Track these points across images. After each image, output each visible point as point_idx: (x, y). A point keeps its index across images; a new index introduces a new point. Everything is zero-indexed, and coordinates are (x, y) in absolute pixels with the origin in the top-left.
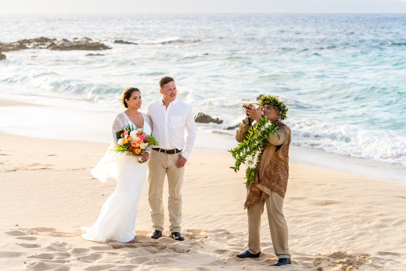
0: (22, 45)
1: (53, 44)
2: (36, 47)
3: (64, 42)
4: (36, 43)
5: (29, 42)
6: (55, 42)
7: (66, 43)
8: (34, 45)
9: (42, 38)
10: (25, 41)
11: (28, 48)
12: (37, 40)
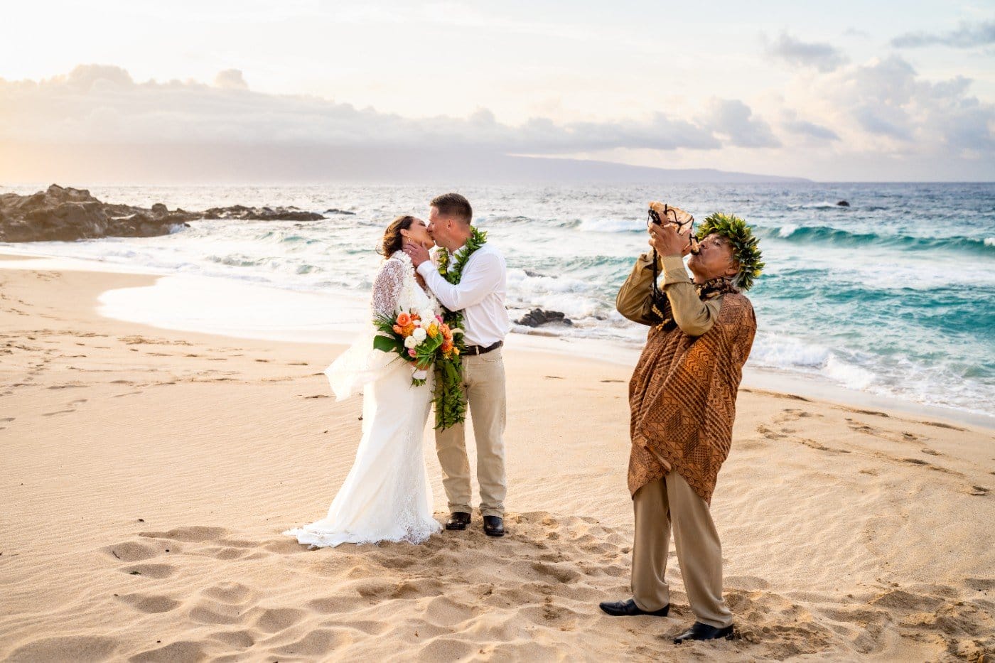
0: (212, 214)
1: (251, 213)
2: (230, 217)
3: (264, 210)
4: (229, 213)
5: (221, 211)
6: (254, 211)
7: (267, 212)
8: (228, 214)
9: (238, 206)
10: (216, 209)
11: (220, 218)
12: (231, 209)
